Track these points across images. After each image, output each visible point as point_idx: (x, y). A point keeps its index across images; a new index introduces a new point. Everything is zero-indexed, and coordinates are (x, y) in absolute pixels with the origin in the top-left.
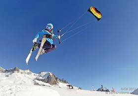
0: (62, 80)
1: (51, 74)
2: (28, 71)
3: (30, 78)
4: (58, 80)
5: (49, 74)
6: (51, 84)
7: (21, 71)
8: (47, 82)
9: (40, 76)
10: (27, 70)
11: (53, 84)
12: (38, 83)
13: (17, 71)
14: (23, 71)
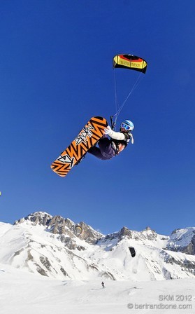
2: (149, 232)
3: (154, 249)
7: (134, 234)
10: (146, 229)
12: (173, 259)
13: (127, 236)
14: (139, 233)
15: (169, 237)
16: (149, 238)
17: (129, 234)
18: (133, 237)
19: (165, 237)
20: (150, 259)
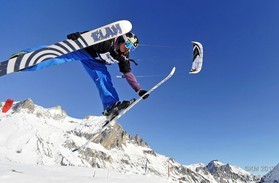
2: (57, 111)
4: (126, 137)
6: (106, 147)
7: (38, 109)
8: (97, 142)
9: (86, 125)
10: (56, 107)
11: (112, 146)
12: (74, 144)
13: (27, 110)
14: (45, 110)
15: (79, 121)
16: (56, 117)
17: (31, 109)
18: (35, 112)
19: (75, 120)
20: (46, 140)
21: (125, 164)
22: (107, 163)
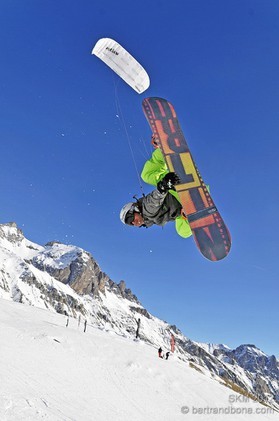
0: (119, 286)
1: (85, 257)
4: (105, 281)
5: (79, 254)
6: (76, 291)
8: (65, 282)
9: (49, 255)
11: (85, 292)
21: (103, 321)
22: (78, 313)
